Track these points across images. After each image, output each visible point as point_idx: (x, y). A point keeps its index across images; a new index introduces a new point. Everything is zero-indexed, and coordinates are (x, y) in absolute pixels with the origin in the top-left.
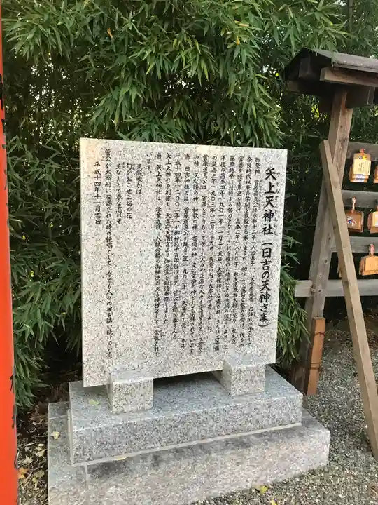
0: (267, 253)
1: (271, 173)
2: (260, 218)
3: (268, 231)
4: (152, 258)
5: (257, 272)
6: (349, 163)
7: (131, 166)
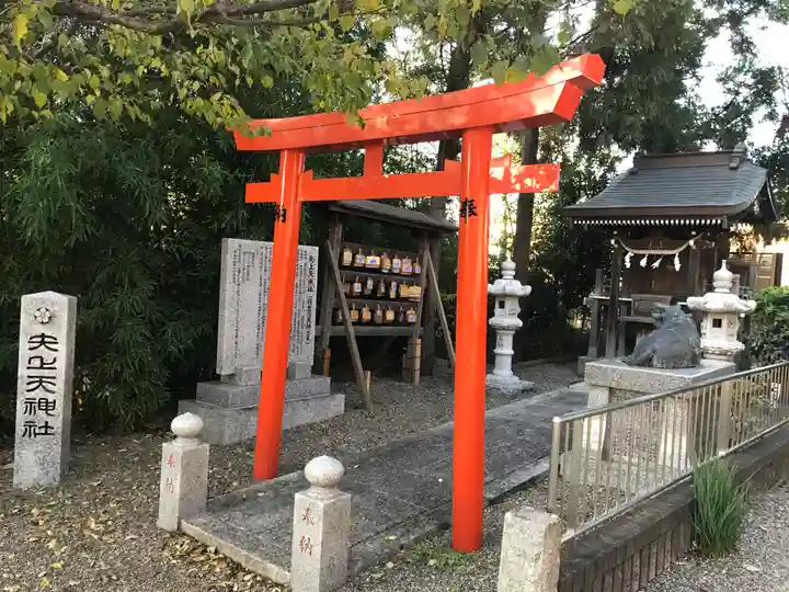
0: (310, 301)
1: (311, 258)
2: (307, 282)
3: (310, 290)
4: (257, 303)
5: (305, 314)
6: (341, 255)
7: (249, 253)
